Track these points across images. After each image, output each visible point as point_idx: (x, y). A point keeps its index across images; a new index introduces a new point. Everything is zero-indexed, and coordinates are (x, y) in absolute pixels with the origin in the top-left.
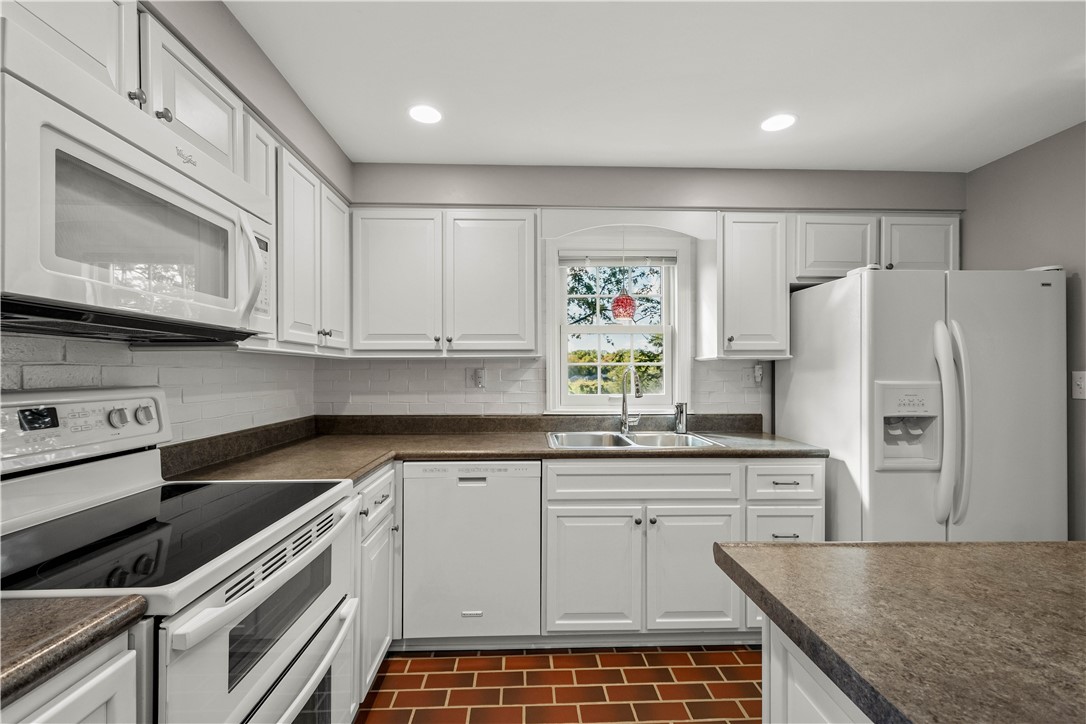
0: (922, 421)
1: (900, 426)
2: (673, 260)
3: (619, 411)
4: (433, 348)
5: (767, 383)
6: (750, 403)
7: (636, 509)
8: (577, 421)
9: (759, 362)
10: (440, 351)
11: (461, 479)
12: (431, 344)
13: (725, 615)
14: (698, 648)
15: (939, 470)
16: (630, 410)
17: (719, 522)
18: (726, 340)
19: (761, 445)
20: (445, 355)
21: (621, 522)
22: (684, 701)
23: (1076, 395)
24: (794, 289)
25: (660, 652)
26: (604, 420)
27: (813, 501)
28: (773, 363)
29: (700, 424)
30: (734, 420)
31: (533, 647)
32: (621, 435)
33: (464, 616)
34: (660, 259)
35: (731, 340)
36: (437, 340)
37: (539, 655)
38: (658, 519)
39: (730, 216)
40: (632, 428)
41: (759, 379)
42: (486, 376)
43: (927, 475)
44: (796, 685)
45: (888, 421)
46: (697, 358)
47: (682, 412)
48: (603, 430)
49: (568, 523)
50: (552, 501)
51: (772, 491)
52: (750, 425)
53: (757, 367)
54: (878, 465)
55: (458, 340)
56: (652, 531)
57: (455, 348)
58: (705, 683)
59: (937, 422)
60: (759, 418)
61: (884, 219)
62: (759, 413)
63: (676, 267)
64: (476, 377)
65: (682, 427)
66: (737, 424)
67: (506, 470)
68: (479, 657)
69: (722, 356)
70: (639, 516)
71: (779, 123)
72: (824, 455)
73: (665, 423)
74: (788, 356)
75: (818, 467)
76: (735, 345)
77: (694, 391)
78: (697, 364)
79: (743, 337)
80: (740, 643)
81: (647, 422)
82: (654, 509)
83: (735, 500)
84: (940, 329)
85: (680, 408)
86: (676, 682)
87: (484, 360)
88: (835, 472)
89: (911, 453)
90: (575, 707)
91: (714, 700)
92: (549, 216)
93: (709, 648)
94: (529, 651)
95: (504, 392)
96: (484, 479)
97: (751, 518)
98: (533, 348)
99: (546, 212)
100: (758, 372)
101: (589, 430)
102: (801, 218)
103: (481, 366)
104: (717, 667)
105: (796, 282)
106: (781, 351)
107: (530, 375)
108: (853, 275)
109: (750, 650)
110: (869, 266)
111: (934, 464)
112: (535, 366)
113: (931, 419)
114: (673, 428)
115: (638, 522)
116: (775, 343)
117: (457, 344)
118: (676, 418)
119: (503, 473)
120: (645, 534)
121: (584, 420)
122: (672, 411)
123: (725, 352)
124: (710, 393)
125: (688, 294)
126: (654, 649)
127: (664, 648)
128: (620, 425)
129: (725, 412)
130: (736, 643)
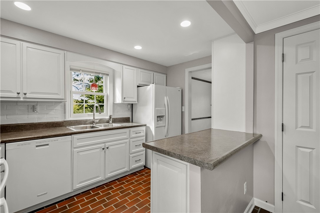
0: (162, 117)
1: (159, 118)
2: (108, 75)
3: (92, 118)
4: (16, 97)
5: (131, 109)
6: (127, 115)
7: (102, 146)
8: (77, 122)
9: (129, 104)
10: (20, 98)
11: (37, 146)
12: (15, 95)
13: (125, 168)
14: (118, 179)
15: (165, 126)
16: (96, 118)
17: (124, 145)
18: (123, 99)
19: (130, 125)
20: (22, 99)
21: (98, 150)
22: (118, 192)
23: (182, 111)
24: (138, 87)
25: (109, 183)
26: (87, 121)
27: (143, 136)
28: (132, 104)
29: (115, 121)
30: (124, 119)
31: (67, 197)
32: (93, 125)
33: (39, 196)
34: (104, 74)
35: (125, 98)
36: (18, 94)
37: (71, 198)
38: (109, 147)
39: (124, 66)
40: (96, 123)
41: (129, 108)
42: (38, 108)
43: (163, 127)
44: (160, 165)
45: (158, 117)
46: (115, 103)
47: (111, 118)
48: (87, 124)
49: (81, 154)
50: (75, 148)
51: (135, 135)
52: (127, 120)
53: (129, 105)
54: (156, 127)
55: (29, 94)
56: (107, 151)
57: (27, 97)
58: (122, 186)
59: (165, 116)
60: (129, 118)
61: (154, 73)
62: (129, 117)
63: (108, 77)
64: (34, 109)
65: (111, 122)
66: (124, 120)
67: (57, 140)
68: (45, 208)
69: (122, 102)
70: (103, 147)
71: (138, 48)
72: (145, 125)
73: (105, 121)
74: (137, 103)
75: (144, 128)
76: (126, 100)
77: (113, 112)
78: (114, 104)
79: (128, 97)
80: (128, 174)
81: (101, 121)
82: (107, 144)
83: (127, 139)
84: (165, 97)
85: (110, 117)
86: (115, 188)
87: (37, 102)
88: (148, 129)
89: (161, 123)
90: (88, 206)
91: (125, 188)
92: (69, 55)
93: (121, 178)
94: (66, 199)
95: (47, 114)
96: (48, 145)
97: (131, 142)
98: (64, 98)
99: (68, 53)
100: (129, 106)
101: (82, 125)
102: (139, 70)
103: (36, 104)
104: (124, 181)
105: (138, 85)
106: (135, 101)
107: (59, 107)
108: (151, 85)
109: (130, 175)
110: (155, 84)
111: (164, 125)
112: (61, 104)
113: (164, 116)
114: (108, 122)
115: (103, 149)
116: (134, 100)
117: (28, 96)
118: (109, 120)
119: (56, 141)
120: (105, 152)
121: (80, 122)
122: (108, 117)
123: (123, 101)
124: (118, 112)
125: (112, 85)
126: (107, 183)
127: (109, 182)
128: (93, 122)
129: (121, 117)
130: (127, 174)
